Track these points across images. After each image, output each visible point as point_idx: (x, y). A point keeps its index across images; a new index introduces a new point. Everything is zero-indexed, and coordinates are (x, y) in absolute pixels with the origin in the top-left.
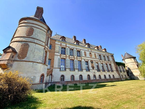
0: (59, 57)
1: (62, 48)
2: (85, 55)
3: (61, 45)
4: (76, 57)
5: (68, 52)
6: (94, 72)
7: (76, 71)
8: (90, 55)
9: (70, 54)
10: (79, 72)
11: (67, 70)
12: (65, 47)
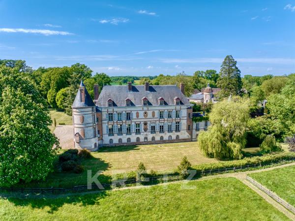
0: (107, 124)
1: (109, 114)
2: (138, 116)
3: (108, 111)
4: (124, 121)
5: (116, 117)
6: (146, 135)
7: (124, 135)
8: (144, 116)
9: (118, 119)
10: (127, 136)
11: (115, 135)
12: (112, 112)
